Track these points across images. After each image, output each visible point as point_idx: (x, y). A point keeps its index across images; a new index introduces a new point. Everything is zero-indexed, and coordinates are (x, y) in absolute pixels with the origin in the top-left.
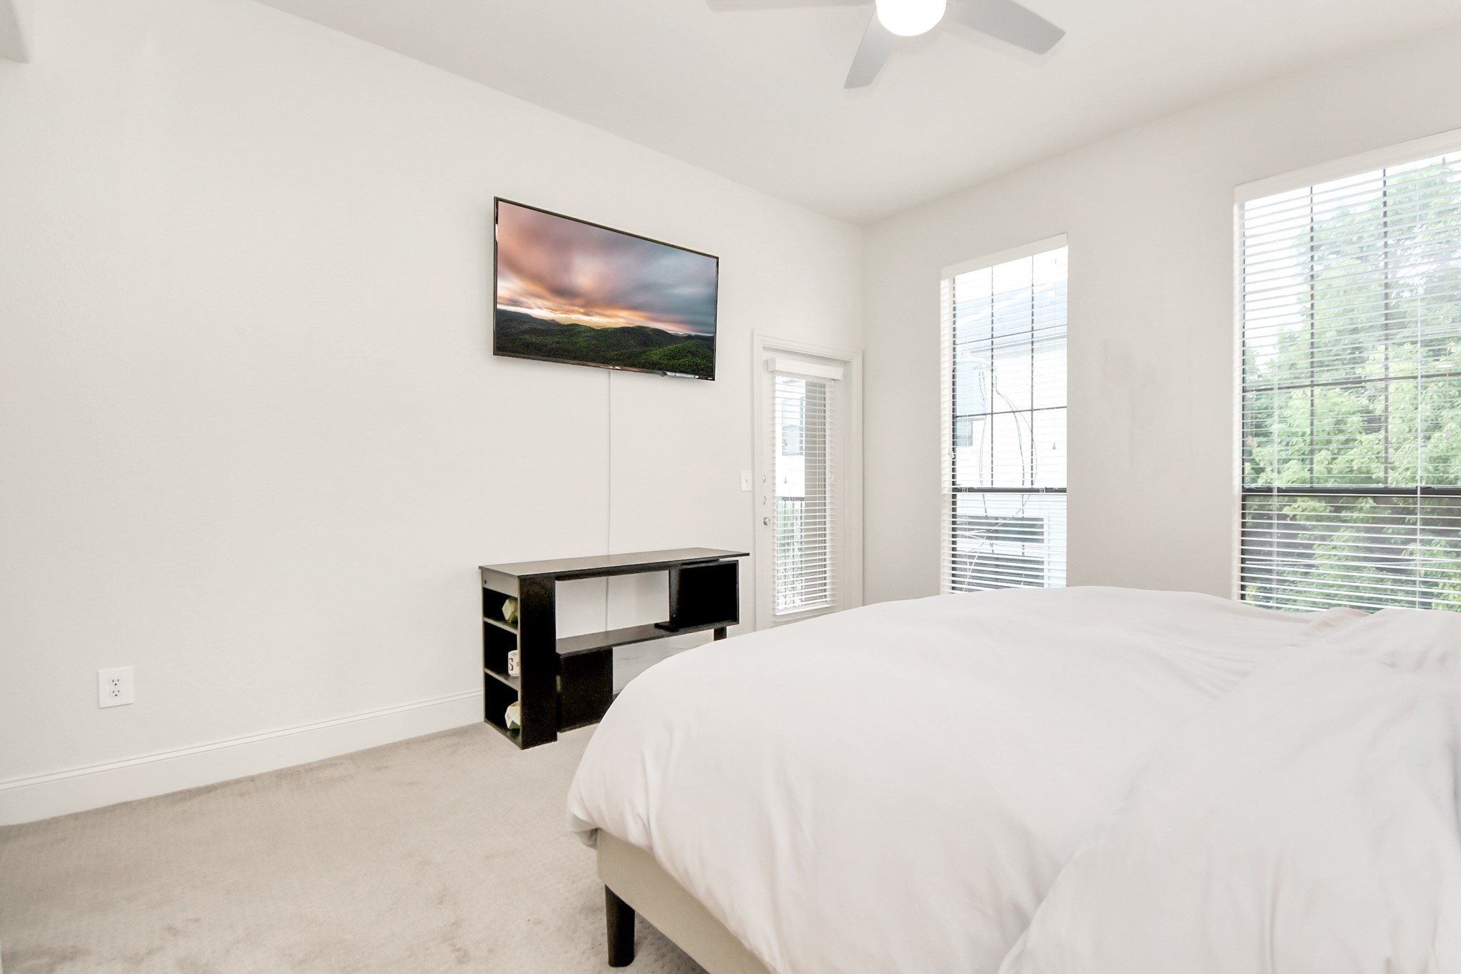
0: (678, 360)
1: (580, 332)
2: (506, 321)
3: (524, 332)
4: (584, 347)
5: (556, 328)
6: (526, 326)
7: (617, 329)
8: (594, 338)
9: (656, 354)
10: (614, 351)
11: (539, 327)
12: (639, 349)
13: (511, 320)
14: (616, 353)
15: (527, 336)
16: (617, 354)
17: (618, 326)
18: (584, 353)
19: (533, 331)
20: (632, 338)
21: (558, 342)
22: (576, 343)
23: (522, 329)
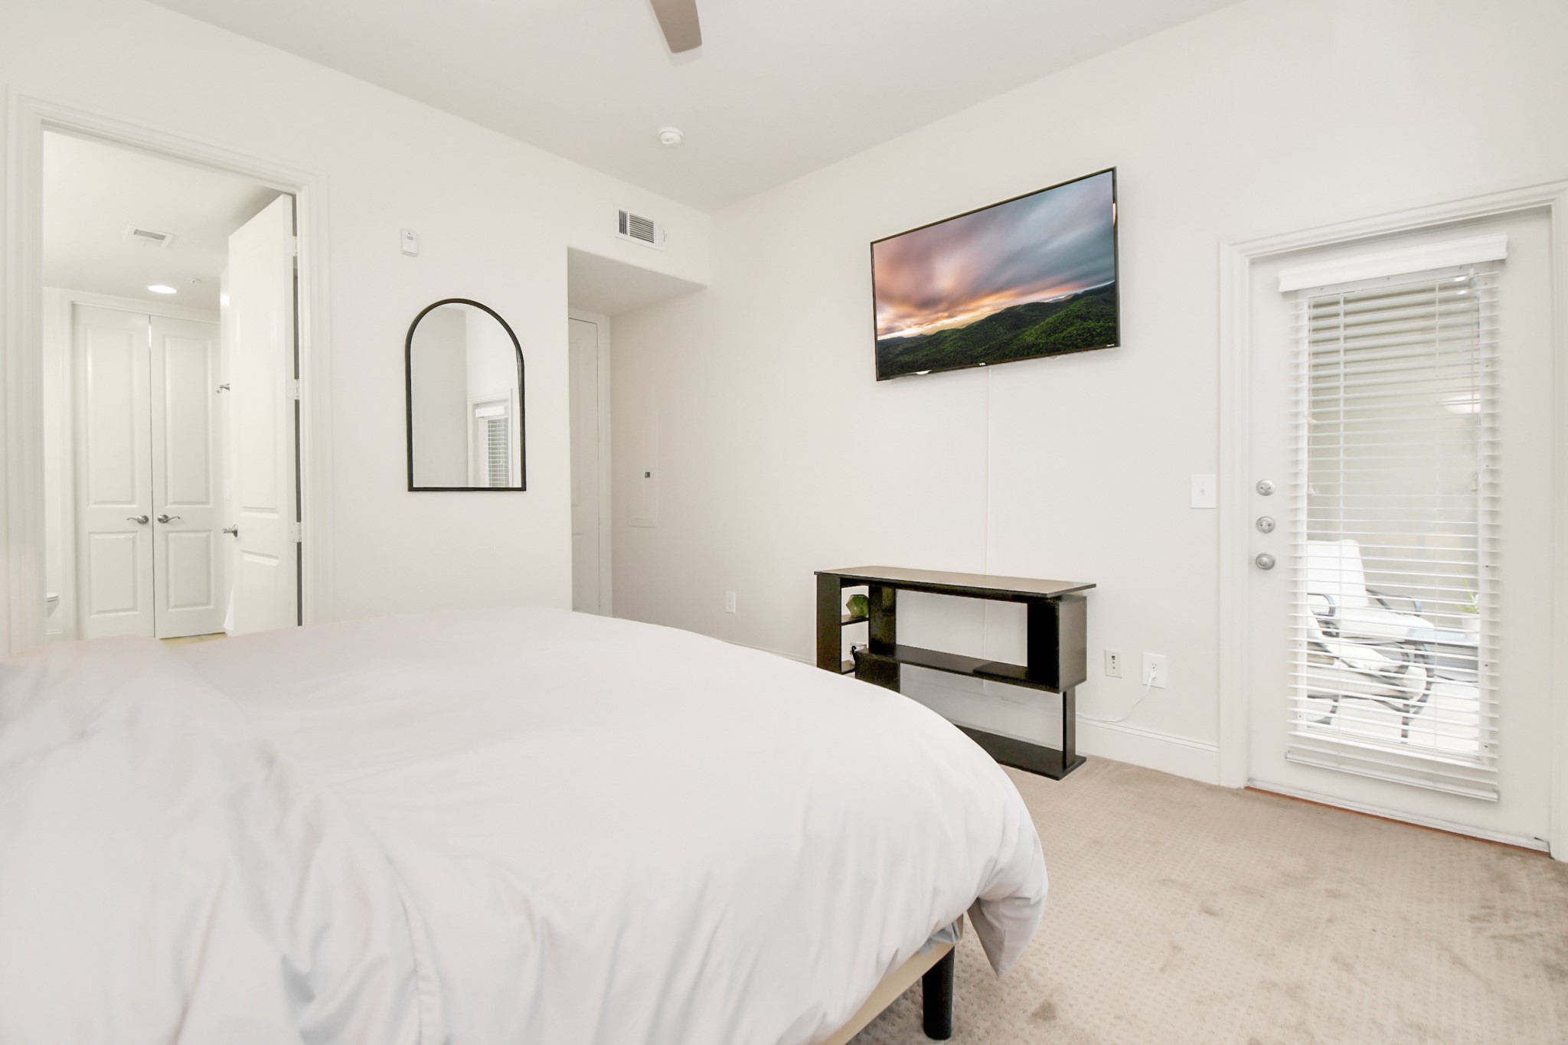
0: (1061, 332)
1: (946, 337)
2: (884, 349)
3: (898, 355)
4: (952, 352)
5: (924, 341)
6: (900, 349)
7: (983, 321)
8: (960, 339)
9: (1030, 335)
10: (981, 346)
11: (910, 345)
12: (1010, 335)
13: (888, 347)
14: (984, 347)
15: (901, 358)
16: (985, 350)
17: (984, 318)
18: (952, 358)
19: (907, 351)
20: (1000, 325)
21: (927, 355)
22: (943, 351)
23: (897, 352)
